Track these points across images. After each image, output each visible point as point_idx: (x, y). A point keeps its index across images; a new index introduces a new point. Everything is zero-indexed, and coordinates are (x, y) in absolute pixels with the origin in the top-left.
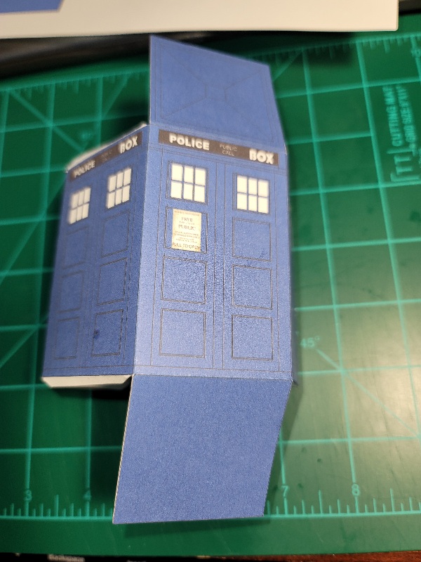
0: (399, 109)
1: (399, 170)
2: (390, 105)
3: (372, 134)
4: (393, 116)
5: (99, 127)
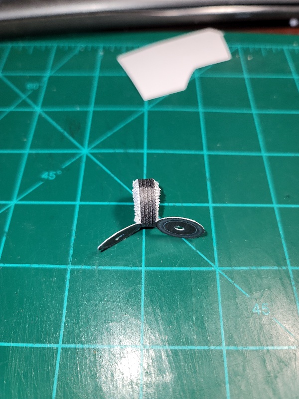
5: (46, 80)
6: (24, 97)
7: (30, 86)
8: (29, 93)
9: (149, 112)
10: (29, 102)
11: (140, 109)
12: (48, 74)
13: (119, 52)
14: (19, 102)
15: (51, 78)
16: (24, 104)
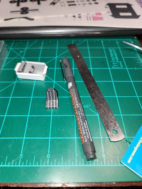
0: (113, 53)
1: (114, 66)
2: (111, 52)
3: (106, 57)
4: (112, 54)
5: (26, 50)
6: (19, 55)
7: (21, 52)
8: (20, 54)
9: (57, 58)
10: (20, 56)
11: (54, 58)
12: (26, 48)
14: (17, 56)
15: (27, 50)
16: (19, 56)
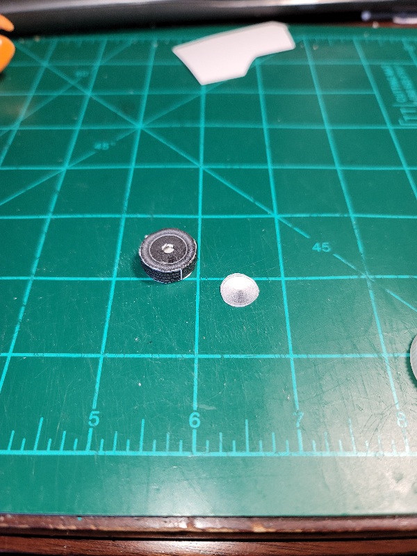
0: (399, 80)
1: (406, 118)
2: (390, 77)
3: (376, 92)
4: (394, 83)
5: (96, 69)
6: (72, 83)
7: (79, 74)
8: (79, 80)
9: (206, 95)
11: (196, 93)
13: (175, 44)
15: (101, 67)
